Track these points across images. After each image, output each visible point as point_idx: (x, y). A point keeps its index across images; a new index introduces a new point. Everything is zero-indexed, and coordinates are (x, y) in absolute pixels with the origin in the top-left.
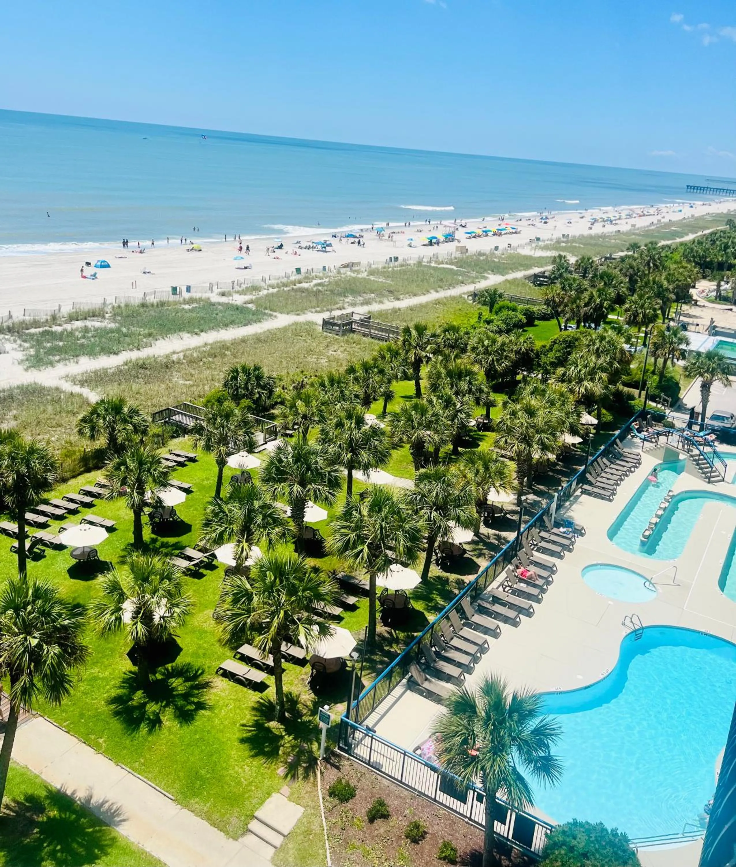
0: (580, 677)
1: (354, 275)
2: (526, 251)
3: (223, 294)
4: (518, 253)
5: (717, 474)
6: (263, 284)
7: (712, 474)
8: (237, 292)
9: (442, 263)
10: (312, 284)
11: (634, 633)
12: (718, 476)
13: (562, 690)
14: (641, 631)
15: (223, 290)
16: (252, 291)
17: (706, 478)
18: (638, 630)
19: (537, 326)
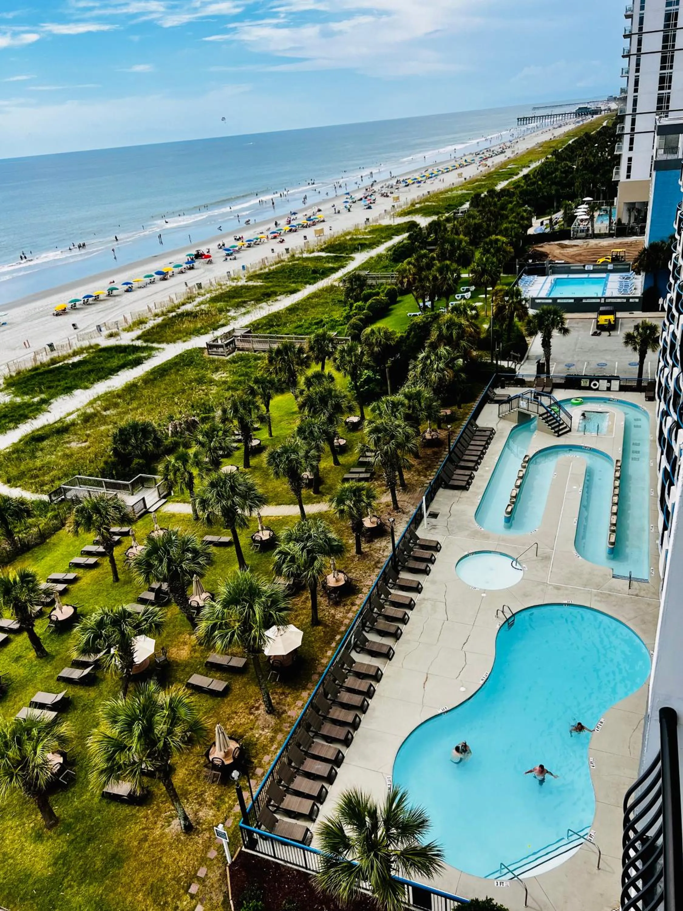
0: (463, 689)
1: (234, 284)
2: (386, 222)
3: (111, 335)
4: (380, 225)
5: (565, 426)
6: (149, 315)
7: (561, 427)
8: (124, 330)
9: (313, 252)
10: (195, 303)
11: (507, 624)
12: (565, 428)
13: (448, 709)
14: (513, 619)
15: (110, 331)
16: (138, 325)
17: (555, 432)
18: (510, 618)
19: (400, 301)
